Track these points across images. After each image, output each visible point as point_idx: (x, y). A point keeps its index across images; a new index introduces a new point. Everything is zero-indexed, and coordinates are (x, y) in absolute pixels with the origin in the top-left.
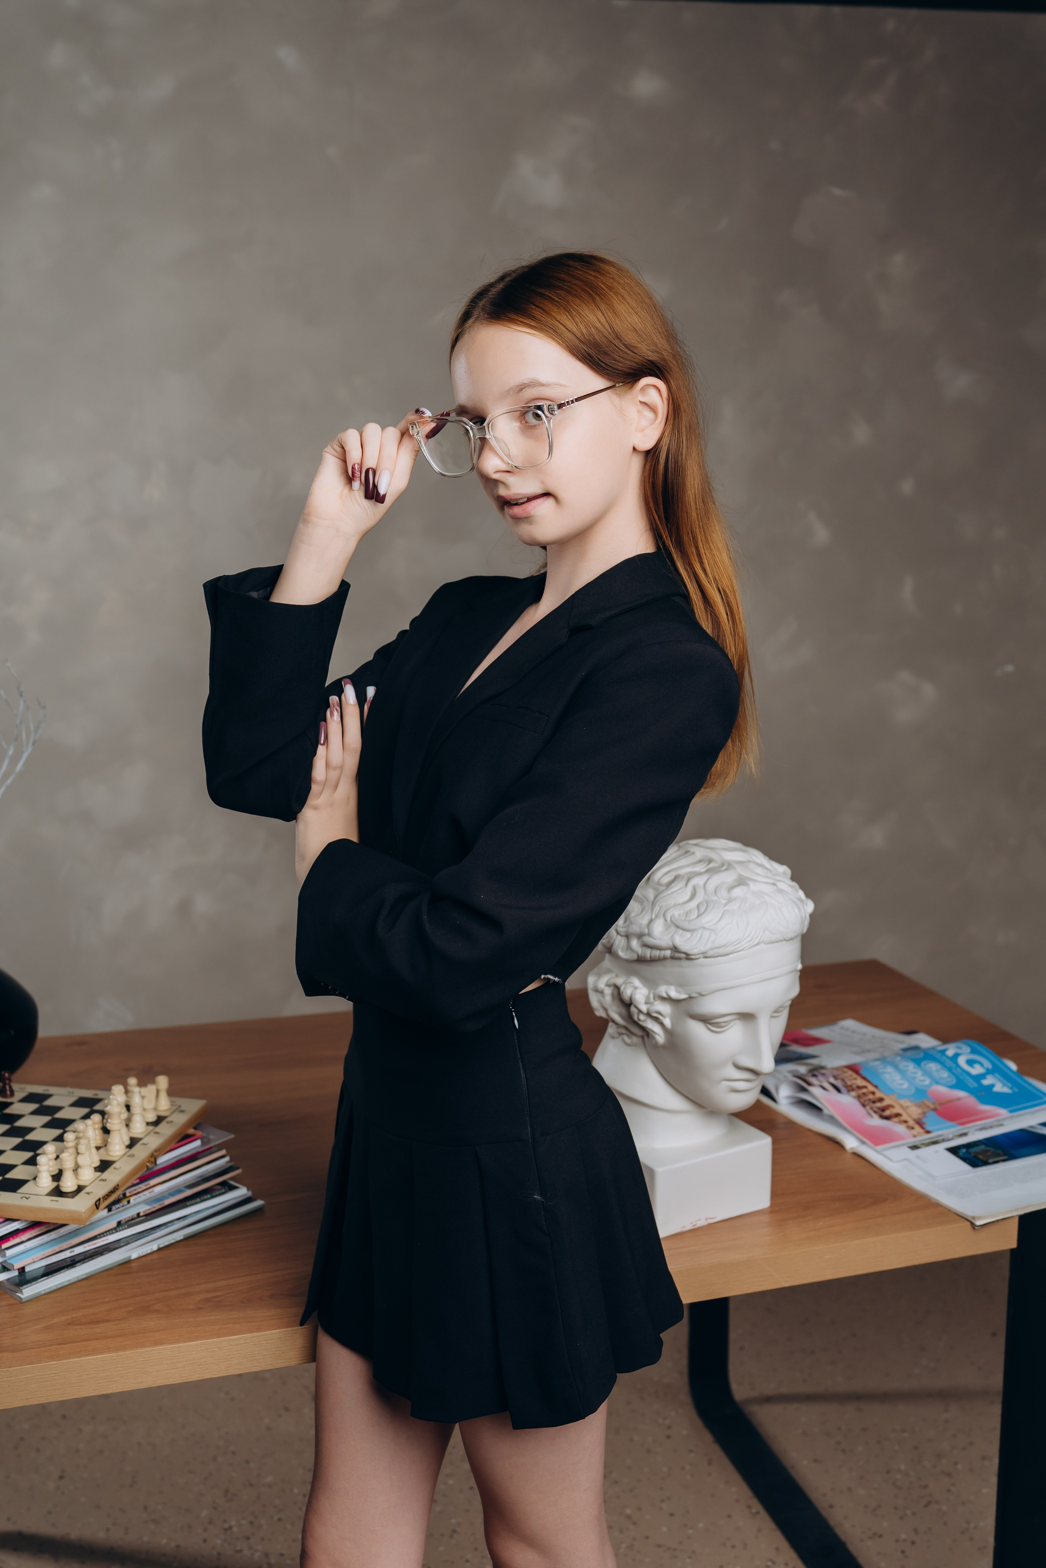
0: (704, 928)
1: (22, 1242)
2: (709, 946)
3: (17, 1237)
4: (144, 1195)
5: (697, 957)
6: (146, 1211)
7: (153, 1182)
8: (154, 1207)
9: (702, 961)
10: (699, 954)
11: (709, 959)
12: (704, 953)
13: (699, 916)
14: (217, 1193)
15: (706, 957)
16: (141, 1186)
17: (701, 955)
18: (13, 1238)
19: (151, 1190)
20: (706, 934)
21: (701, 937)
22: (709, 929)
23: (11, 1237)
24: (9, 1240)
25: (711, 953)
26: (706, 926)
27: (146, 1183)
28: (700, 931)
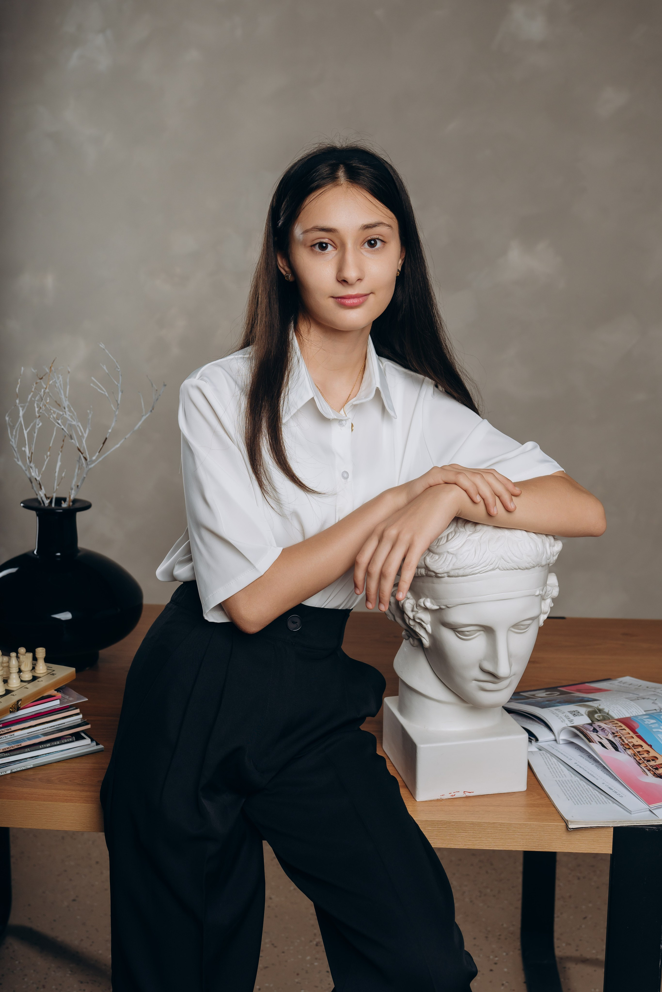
0: (448, 552)
2: (451, 567)
4: (6, 737)
5: (443, 575)
6: (5, 749)
7: (13, 728)
8: (13, 747)
9: (446, 579)
10: (443, 573)
11: (452, 578)
12: (447, 573)
13: (447, 541)
14: (66, 741)
15: (449, 576)
16: (3, 730)
17: (446, 575)
19: (12, 734)
20: (450, 557)
21: (445, 559)
22: (451, 554)
25: (452, 573)
26: (450, 550)
27: (9, 728)
28: (445, 555)
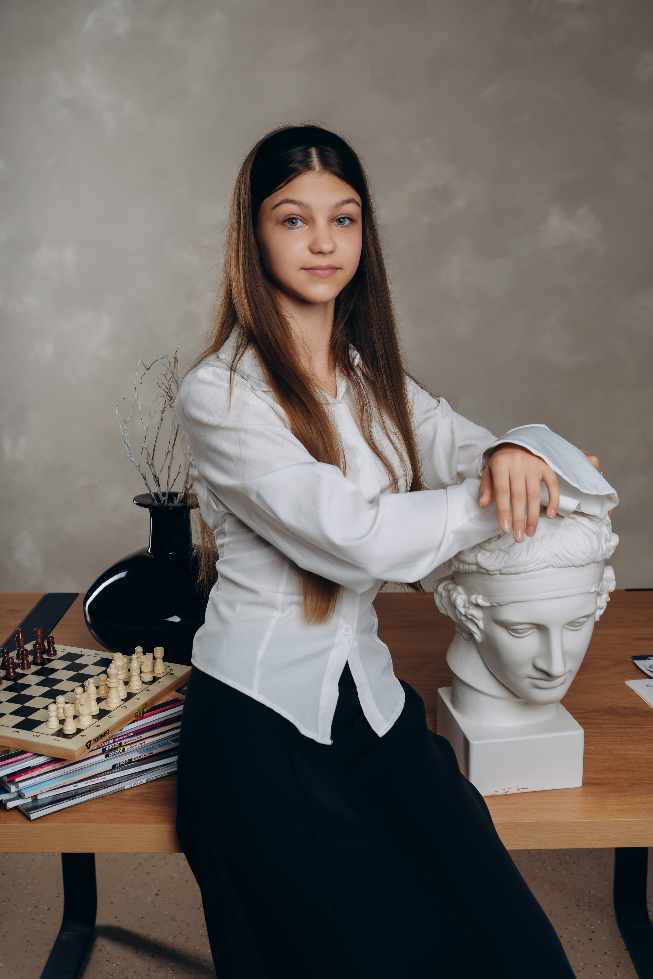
0: (499, 550)
1: (32, 778)
2: (503, 565)
3: (28, 773)
5: (494, 572)
9: (499, 576)
11: (504, 576)
12: (500, 570)
15: (501, 574)
17: (497, 572)
18: (25, 774)
20: (502, 554)
21: (497, 558)
22: (503, 551)
23: (23, 773)
24: (21, 776)
25: (504, 571)
26: (502, 547)
28: (497, 553)
